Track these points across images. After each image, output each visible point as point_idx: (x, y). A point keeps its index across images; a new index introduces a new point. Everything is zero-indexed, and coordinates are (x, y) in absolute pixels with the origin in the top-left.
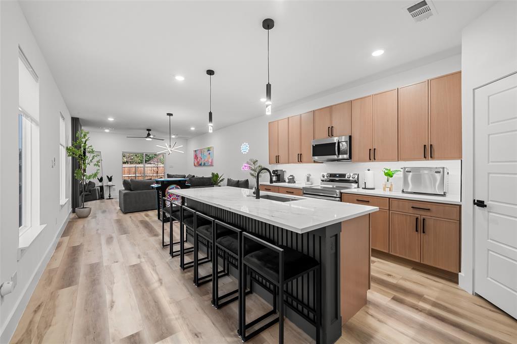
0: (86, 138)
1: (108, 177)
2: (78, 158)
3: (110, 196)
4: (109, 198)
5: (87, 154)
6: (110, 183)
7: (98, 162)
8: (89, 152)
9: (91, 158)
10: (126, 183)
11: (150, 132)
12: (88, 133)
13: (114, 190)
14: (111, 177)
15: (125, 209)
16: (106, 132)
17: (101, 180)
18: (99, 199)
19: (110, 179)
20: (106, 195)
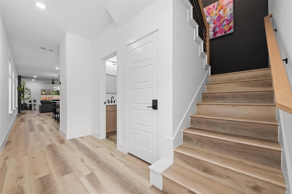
0: (25, 84)
1: (34, 100)
2: (21, 92)
3: (35, 109)
4: (34, 109)
5: (25, 90)
6: (35, 103)
7: (30, 93)
8: (26, 89)
9: (27, 92)
10: (41, 102)
11: (54, 81)
12: (25, 82)
13: (37, 106)
14: (35, 100)
15: (41, 111)
16: (33, 81)
17: (30, 102)
18: (29, 110)
19: (35, 101)
20: (33, 108)
